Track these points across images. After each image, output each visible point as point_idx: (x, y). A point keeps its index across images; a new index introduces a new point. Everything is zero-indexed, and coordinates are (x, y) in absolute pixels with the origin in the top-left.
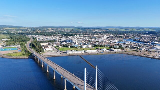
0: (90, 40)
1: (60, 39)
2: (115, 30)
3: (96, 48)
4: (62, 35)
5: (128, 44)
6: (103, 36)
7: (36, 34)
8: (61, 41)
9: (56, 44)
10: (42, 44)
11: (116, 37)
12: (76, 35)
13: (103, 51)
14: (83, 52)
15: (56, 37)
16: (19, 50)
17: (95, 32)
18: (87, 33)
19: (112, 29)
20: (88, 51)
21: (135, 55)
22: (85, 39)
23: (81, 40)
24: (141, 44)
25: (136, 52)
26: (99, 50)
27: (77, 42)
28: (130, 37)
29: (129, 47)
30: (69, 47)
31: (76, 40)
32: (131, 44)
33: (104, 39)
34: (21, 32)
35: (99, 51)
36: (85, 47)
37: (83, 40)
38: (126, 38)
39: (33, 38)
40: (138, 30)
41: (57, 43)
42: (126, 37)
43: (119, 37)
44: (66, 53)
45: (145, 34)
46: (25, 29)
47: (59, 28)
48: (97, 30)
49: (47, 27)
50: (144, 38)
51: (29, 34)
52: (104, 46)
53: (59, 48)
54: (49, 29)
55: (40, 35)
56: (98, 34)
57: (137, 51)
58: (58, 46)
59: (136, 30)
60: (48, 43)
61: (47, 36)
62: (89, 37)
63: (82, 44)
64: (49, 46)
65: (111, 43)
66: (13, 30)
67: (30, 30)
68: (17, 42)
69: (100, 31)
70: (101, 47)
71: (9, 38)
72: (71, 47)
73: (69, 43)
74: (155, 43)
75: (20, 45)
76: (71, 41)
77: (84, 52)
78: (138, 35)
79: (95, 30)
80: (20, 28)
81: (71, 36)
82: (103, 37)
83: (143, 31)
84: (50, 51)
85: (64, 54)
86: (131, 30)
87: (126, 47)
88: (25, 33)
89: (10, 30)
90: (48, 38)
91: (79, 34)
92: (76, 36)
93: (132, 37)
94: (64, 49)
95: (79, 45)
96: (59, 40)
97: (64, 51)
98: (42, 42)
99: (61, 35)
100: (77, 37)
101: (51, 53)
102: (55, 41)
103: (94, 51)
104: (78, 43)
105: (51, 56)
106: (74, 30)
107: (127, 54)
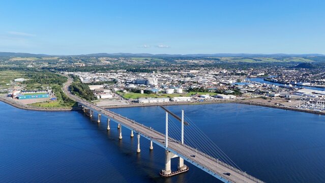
0: (182, 79)
1: (124, 78)
2: (232, 61)
3: (192, 95)
4: (128, 71)
5: (253, 87)
6: (207, 73)
7: (76, 70)
8: (126, 82)
9: (117, 87)
10: (92, 88)
11: (232, 74)
12: (154, 70)
13: (203, 98)
14: (167, 100)
15: (117, 75)
16: (51, 97)
17: (192, 66)
18: (176, 68)
19: (228, 58)
20: (177, 99)
21: (260, 105)
22: (172, 78)
23: (164, 79)
24: (277, 87)
25: (263, 100)
26: (196, 97)
27: (156, 84)
28: (260, 74)
29: (252, 92)
30: (142, 92)
31: (154, 80)
32: (257, 87)
33: (208, 77)
34: (46, 65)
35: (196, 99)
36: (171, 91)
37: (168, 79)
38: (252, 76)
39: (72, 76)
40: (279, 61)
41: (120, 85)
42: (252, 74)
43: (238, 74)
44: (137, 102)
45: (291, 68)
46: (54, 61)
47: (120, 58)
48: (196, 62)
49: (98, 56)
50: (286, 76)
51: (63, 70)
52: (207, 91)
53: (123, 95)
54: (101, 59)
55: (85, 71)
56: (198, 70)
57: (265, 98)
58: (121, 91)
59: (275, 61)
60: (102, 86)
61: (99, 74)
62: (181, 74)
63: (165, 88)
64: (105, 91)
65: (221, 85)
66: (30, 61)
67: (63, 62)
68: (45, 85)
69: (203, 62)
70: (201, 92)
71: (26, 77)
72: (145, 92)
73: (141, 85)
74: (304, 84)
75: (51, 90)
76: (146, 82)
77: (169, 101)
78: (276, 70)
79: (194, 61)
80: (44, 59)
81: (146, 73)
82: (206, 75)
83: (289, 63)
84: (108, 99)
85: (133, 103)
86: (264, 60)
87: (247, 91)
88: (55, 68)
89: (25, 61)
90: (100, 76)
91: (162, 68)
92: (154, 72)
93: (263, 74)
94: (132, 96)
95: (161, 90)
96: (123, 81)
97: (132, 100)
98: (91, 84)
99: (125, 71)
100: (157, 76)
101: (110, 102)
102: (115, 81)
103: (187, 99)
104: (159, 86)
105: (111, 107)
106: (152, 61)
107: (245, 103)
